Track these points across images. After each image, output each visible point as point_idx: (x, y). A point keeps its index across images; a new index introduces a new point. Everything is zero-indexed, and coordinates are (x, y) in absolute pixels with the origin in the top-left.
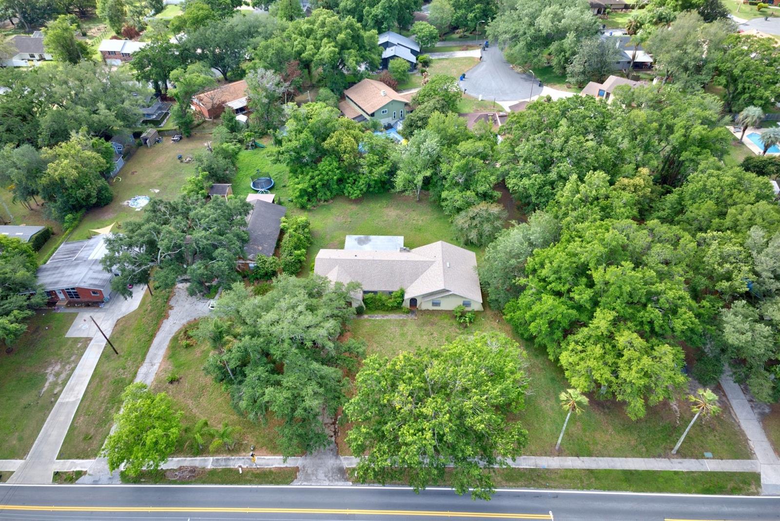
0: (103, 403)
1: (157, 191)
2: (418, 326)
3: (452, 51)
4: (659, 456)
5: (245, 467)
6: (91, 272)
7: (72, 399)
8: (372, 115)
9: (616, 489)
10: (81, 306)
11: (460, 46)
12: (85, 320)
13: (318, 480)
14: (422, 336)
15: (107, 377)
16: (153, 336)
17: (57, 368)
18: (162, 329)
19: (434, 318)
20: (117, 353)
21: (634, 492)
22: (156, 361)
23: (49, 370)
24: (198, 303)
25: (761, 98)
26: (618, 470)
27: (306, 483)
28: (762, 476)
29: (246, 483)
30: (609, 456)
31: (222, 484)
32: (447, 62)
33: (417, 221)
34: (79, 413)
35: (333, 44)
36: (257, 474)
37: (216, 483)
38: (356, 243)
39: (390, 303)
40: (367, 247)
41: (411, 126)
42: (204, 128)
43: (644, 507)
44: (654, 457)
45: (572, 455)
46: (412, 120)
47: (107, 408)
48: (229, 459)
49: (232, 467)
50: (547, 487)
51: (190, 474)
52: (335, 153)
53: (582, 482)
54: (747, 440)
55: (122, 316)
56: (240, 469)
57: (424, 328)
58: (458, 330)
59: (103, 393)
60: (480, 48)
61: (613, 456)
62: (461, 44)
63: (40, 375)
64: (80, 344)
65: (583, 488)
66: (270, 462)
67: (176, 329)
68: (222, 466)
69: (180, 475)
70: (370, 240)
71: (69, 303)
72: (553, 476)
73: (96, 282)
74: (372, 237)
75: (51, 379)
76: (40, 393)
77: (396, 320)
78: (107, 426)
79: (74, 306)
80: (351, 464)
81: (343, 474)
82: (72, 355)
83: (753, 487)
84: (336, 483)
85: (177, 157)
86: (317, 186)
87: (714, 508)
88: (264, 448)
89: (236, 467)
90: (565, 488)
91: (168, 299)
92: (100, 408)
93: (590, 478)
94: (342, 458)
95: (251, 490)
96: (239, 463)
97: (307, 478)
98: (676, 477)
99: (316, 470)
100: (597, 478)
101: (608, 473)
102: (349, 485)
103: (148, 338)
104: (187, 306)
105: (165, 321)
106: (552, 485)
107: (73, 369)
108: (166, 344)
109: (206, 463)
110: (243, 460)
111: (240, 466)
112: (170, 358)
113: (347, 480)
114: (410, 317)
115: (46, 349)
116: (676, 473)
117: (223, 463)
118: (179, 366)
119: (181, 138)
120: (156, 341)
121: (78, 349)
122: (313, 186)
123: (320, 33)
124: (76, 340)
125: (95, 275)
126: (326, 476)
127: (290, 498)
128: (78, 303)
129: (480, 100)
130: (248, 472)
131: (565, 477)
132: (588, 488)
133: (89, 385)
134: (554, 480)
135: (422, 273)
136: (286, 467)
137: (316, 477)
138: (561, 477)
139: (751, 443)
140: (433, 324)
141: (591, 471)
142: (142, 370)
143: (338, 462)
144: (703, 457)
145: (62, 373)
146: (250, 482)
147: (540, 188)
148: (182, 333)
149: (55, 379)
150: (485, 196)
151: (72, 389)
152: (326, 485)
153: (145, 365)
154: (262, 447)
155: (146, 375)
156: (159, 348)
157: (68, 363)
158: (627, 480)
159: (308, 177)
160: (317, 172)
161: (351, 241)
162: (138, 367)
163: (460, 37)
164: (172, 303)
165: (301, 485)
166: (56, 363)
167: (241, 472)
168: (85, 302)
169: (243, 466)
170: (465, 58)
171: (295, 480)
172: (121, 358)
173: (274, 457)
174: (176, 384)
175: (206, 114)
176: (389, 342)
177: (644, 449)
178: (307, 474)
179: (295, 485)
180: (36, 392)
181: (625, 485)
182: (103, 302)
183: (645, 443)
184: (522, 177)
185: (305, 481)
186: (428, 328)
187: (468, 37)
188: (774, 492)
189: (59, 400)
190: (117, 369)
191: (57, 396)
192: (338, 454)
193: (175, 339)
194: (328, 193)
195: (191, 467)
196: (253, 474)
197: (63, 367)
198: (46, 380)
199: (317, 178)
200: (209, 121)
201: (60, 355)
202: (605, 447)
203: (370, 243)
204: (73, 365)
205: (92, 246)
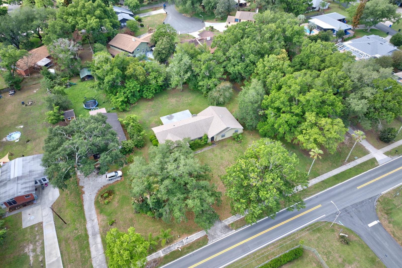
0: (76, 252)
1: (22, 127)
2: (220, 149)
3: (149, 12)
4: (342, 165)
5: (181, 247)
6: (19, 185)
7: (54, 259)
8: (133, 53)
9: (335, 184)
10: (20, 207)
11: (151, 9)
12: (29, 214)
13: (219, 236)
14: (224, 153)
15: (69, 238)
16: (82, 206)
17: (31, 247)
18: (85, 200)
19: (225, 143)
20: (66, 223)
21: (341, 182)
22: (93, 218)
23: (26, 250)
24: (97, 179)
25: (301, 11)
26: (332, 177)
27: (214, 240)
28: (376, 158)
29: (186, 253)
30: (326, 173)
31: (174, 260)
32: (150, 17)
33: (187, 100)
34: (65, 264)
35: (94, 17)
36: (189, 247)
37: (171, 261)
38: (167, 120)
39: (203, 143)
40: (174, 120)
41: (159, 54)
42: (26, 82)
43: (348, 186)
44: (340, 166)
45: (313, 178)
46: (159, 51)
47: (81, 254)
48: (170, 247)
49: (174, 250)
50: (312, 195)
51: (155, 264)
52: (134, 77)
53: (322, 187)
54: (364, 147)
55: (53, 203)
56: (179, 249)
57: (223, 149)
58: (238, 145)
59: (73, 247)
60: (162, 8)
61: (327, 172)
62: (151, 7)
63: (22, 255)
64: (36, 229)
65: (324, 189)
66: (192, 239)
67: (93, 197)
68: (168, 252)
69: (150, 266)
70: (173, 116)
71: (10, 209)
72: (311, 190)
73: (28, 189)
74: (173, 114)
75: (31, 255)
76: (30, 265)
77: (208, 150)
78: (89, 263)
79: (15, 209)
80: (229, 222)
81: (228, 228)
82: (36, 236)
83: (376, 163)
84: (228, 233)
85: (21, 103)
86: (129, 97)
87: (369, 176)
88: (184, 233)
89: (176, 249)
90: (318, 192)
91: (77, 183)
92: (77, 256)
93: (324, 184)
94: (223, 221)
95: (190, 256)
96: (176, 246)
97: (213, 238)
98: (351, 171)
99: (215, 232)
100: (327, 183)
101: (329, 179)
102: (234, 232)
103: (79, 208)
104: (92, 183)
105: (83, 195)
106: (313, 193)
107: (43, 243)
108: (93, 207)
109: (160, 255)
110: (178, 244)
111: (178, 248)
112: (101, 213)
113: (232, 230)
114: (214, 147)
115: (15, 240)
116: (350, 169)
117: (168, 250)
118: (110, 215)
119: (15, 92)
120: (86, 207)
121: (37, 231)
122: (127, 97)
123: (83, 13)
124: (32, 227)
125: (24, 186)
126: (221, 233)
127: (212, 250)
128: (17, 206)
129: (179, 34)
130: (184, 248)
131: (316, 188)
132: (326, 189)
133: (60, 247)
134: (312, 191)
135: (211, 124)
136: (201, 237)
137: (217, 235)
138: (314, 189)
139: (366, 148)
140: (226, 146)
141: (323, 181)
142: (89, 226)
143: (223, 224)
144: (355, 159)
145: (36, 248)
146: (188, 252)
147: (245, 69)
148: (100, 197)
149: (34, 254)
150: (220, 79)
151: (50, 254)
152: (224, 236)
153: (88, 222)
154: (183, 234)
155: (93, 227)
156: (90, 210)
157: (37, 241)
158: (337, 179)
159: (122, 93)
160: (127, 89)
161: (164, 119)
162: (85, 225)
163: (148, 4)
164: (81, 184)
165: (212, 242)
166: (28, 244)
167: (180, 250)
168: (21, 205)
169: (179, 247)
170: (158, 14)
171: (209, 241)
172: (70, 225)
173: (191, 236)
174: (114, 224)
175: (24, 74)
176: (212, 161)
177: (335, 165)
178: (212, 236)
179: (210, 243)
180: (27, 265)
181: (337, 181)
182: (34, 200)
183: (334, 162)
184: (234, 66)
185: (213, 239)
186: (225, 148)
187: (152, 3)
188: (383, 162)
189: (46, 263)
190: (72, 231)
191: (43, 261)
192: (220, 220)
193: (97, 202)
194: (135, 99)
195: (153, 260)
196: (186, 248)
197: (35, 244)
198: (29, 256)
199: (127, 92)
200: (27, 78)
201: (27, 239)
202: (322, 170)
203: (174, 118)
204: (41, 241)
205: (6, 170)
